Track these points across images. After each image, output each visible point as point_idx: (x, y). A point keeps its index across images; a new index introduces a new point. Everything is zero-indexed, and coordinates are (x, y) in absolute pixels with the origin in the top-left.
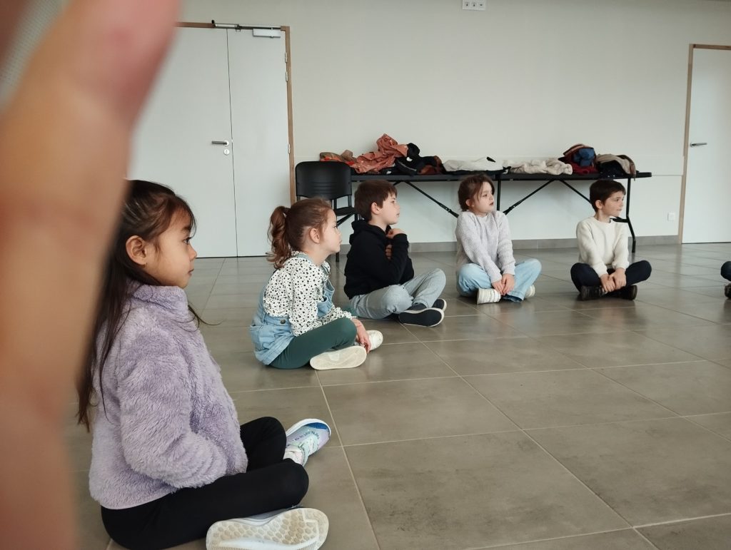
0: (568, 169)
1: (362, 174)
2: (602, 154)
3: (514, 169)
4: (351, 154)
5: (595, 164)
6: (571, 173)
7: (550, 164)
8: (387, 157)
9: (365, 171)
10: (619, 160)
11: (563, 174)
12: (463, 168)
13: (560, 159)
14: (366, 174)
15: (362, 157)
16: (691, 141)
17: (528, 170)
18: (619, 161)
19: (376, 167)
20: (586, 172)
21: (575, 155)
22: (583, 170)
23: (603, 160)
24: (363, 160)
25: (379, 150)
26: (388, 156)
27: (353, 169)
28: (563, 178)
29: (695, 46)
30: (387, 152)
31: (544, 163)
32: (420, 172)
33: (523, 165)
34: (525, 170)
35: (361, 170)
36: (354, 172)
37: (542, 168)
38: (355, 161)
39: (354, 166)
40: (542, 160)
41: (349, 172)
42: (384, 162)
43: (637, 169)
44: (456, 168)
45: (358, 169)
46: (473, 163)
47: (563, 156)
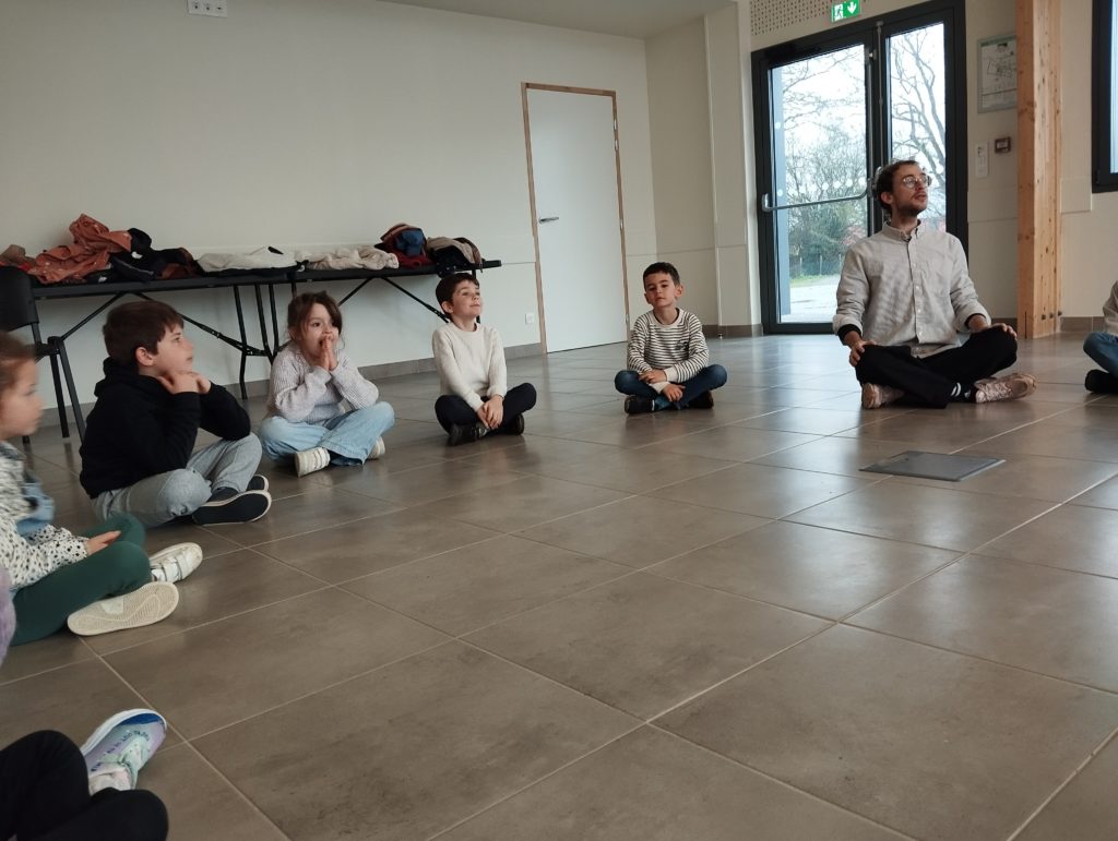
0: (393, 261)
1: (51, 285)
2: (433, 237)
3: (313, 263)
4: (22, 251)
5: (427, 252)
6: (396, 266)
7: (364, 255)
8: (94, 254)
9: (57, 279)
10: (458, 245)
11: (386, 268)
12: (231, 266)
13: (377, 246)
14: (60, 284)
15: (45, 256)
16: (540, 215)
17: (334, 264)
18: (458, 247)
19: (78, 271)
20: (417, 264)
21: (397, 240)
22: (412, 261)
23: (437, 246)
24: (48, 260)
25: (76, 242)
26: (95, 252)
27: (32, 277)
28: (386, 274)
29: (528, 85)
30: (91, 244)
31: (356, 253)
32: (161, 275)
33: (326, 258)
34: (331, 265)
35: (48, 277)
36: (36, 282)
37: (355, 261)
38: (32, 263)
39: (33, 271)
40: (352, 249)
41: (26, 283)
42: (90, 262)
43: (482, 256)
44: (220, 266)
45: (44, 278)
46: (248, 257)
47: (381, 242)
